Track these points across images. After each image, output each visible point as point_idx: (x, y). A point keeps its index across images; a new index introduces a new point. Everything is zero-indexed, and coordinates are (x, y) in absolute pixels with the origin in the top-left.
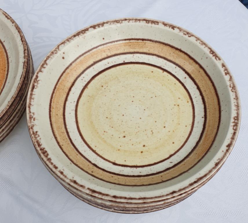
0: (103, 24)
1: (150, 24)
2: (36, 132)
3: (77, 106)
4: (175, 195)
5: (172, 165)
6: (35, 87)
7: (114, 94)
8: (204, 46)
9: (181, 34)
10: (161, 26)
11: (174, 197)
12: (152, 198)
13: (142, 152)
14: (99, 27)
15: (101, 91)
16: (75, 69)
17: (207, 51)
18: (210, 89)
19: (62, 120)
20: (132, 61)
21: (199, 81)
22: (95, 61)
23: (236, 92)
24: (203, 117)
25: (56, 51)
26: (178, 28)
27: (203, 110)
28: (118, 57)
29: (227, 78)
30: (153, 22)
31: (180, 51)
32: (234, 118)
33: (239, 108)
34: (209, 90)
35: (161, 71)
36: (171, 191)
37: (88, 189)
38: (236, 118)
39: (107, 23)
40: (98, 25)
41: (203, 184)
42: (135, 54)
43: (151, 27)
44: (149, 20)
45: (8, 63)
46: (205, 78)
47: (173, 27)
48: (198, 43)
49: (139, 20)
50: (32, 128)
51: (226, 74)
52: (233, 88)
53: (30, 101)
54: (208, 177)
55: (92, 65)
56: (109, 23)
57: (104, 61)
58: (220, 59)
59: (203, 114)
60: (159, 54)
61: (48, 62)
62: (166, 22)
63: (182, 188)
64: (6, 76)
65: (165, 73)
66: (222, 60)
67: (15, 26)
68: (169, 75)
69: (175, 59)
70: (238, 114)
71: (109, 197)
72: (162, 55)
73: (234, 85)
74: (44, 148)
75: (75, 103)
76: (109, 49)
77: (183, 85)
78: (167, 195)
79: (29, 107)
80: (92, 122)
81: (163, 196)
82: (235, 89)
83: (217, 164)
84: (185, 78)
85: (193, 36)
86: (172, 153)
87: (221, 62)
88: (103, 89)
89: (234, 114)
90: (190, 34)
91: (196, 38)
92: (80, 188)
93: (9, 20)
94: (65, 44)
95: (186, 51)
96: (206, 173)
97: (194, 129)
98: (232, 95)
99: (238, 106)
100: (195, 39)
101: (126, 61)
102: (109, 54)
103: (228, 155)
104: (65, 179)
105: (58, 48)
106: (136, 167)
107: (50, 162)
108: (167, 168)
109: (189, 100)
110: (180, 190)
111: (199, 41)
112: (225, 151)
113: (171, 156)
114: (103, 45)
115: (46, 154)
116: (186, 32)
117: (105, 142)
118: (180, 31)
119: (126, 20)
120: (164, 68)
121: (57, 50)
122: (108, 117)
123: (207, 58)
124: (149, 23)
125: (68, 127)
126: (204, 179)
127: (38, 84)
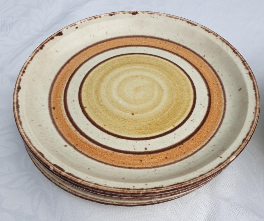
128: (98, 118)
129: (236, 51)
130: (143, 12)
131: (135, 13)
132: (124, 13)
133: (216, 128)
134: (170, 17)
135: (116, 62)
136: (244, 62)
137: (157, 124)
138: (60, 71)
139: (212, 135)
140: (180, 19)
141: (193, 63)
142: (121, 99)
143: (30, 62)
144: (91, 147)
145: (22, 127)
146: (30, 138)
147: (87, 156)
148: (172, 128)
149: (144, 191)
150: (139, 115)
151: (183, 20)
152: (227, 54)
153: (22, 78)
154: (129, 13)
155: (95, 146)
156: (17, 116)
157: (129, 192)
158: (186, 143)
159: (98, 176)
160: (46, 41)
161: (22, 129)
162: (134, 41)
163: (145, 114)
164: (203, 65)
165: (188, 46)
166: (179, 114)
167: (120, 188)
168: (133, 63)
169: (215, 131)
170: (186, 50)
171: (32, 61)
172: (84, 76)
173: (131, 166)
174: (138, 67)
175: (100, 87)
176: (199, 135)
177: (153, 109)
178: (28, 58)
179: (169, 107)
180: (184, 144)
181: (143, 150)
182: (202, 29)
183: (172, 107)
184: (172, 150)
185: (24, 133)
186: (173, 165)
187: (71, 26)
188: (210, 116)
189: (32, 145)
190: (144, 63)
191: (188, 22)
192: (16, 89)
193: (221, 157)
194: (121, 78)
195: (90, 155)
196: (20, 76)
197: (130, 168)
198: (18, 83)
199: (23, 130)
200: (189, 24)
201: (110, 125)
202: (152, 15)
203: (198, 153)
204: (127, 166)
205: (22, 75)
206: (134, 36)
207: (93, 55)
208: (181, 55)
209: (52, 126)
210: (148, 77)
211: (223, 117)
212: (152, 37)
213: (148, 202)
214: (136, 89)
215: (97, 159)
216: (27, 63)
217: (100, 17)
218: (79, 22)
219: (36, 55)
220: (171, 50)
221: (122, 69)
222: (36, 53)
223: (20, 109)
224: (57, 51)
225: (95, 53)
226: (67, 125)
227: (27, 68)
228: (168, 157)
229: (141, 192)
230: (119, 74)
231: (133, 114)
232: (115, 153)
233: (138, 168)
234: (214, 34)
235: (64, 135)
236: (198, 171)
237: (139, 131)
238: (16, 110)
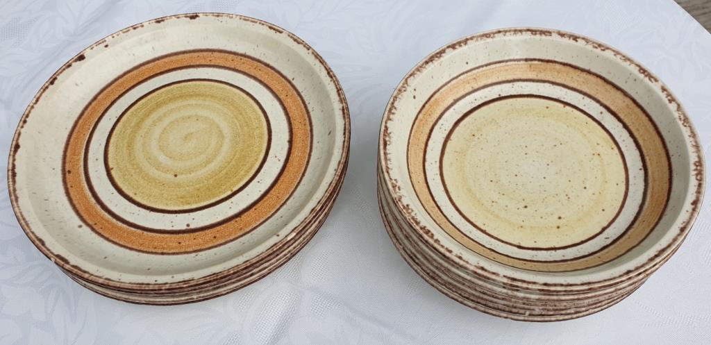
0: (466, 41)
1: (538, 36)
2: (408, 205)
3: (441, 168)
4: (632, 275)
5: (609, 242)
6: (388, 143)
7: (495, 146)
8: (628, 63)
9: (590, 47)
10: (555, 37)
11: (630, 278)
12: (599, 282)
13: (558, 227)
14: (461, 46)
15: (474, 143)
16: (429, 112)
17: (635, 70)
18: (646, 126)
19: (427, 190)
20: (512, 94)
21: (625, 116)
22: (455, 98)
23: (690, 127)
24: (641, 169)
25: (404, 87)
26: (583, 39)
27: (639, 158)
28: (489, 88)
29: (673, 107)
30: (543, 32)
31: (589, 72)
32: (695, 164)
33: (700, 148)
34: (643, 128)
35: (561, 105)
36: (625, 271)
37: (504, 276)
38: (697, 164)
39: (471, 39)
40: (459, 43)
41: (666, 259)
42: (515, 83)
43: (540, 40)
44: (536, 29)
45: (308, 112)
46: (635, 111)
47: (575, 38)
48: (618, 59)
49: (521, 31)
50: (399, 201)
51: (670, 101)
52: (684, 120)
53: (386, 163)
54: (673, 247)
55: (452, 105)
56: (475, 39)
57: (468, 97)
58: (656, 80)
59: (640, 164)
60: (553, 80)
61: (395, 104)
62: (563, 30)
63: (639, 265)
64: (309, 133)
65: (568, 108)
66: (660, 82)
67: (313, 53)
68: (575, 111)
69: (581, 85)
70: (699, 157)
71: (537, 285)
72: (558, 81)
73: (685, 116)
74: (425, 227)
75: (438, 164)
76: (475, 78)
77: (600, 124)
78: (620, 276)
79: (388, 172)
80: (470, 190)
81: (614, 278)
82: (688, 123)
83: (682, 230)
84: (601, 113)
85: (608, 48)
86: (605, 224)
87: (660, 84)
88: (476, 138)
89: (693, 158)
90: (603, 46)
91: (614, 51)
92: (493, 277)
93: (301, 46)
94: (415, 76)
95: (599, 73)
96: (668, 243)
97: (630, 187)
98: (686, 132)
99: (697, 146)
100: (613, 53)
101: (503, 95)
102: (476, 86)
103: (696, 215)
104: (468, 266)
105: (407, 83)
106: (555, 249)
107: (439, 244)
108: (602, 246)
109: (614, 146)
110: (637, 269)
111: (619, 56)
112: (690, 210)
113: (604, 229)
114: (467, 72)
115: (430, 234)
116: (596, 43)
117: (497, 216)
118: (587, 43)
119: (499, 32)
120: (565, 100)
121: (406, 85)
122: (494, 180)
123: (635, 80)
124: (536, 34)
125: (436, 199)
126: (669, 251)
127: (390, 137)
128: (127, 183)
129: (331, 73)
130: (206, 14)
131: (194, 17)
132: (178, 18)
133: (290, 192)
134: (245, 20)
135: (164, 95)
136: (339, 90)
137: (208, 189)
138: (82, 114)
139: (283, 202)
140: (260, 23)
141: (276, 91)
142: (162, 153)
143: (35, 106)
144: (114, 226)
145: (17, 205)
146: (27, 219)
147: (107, 239)
148: (229, 193)
149: (167, 286)
150: (184, 176)
151: (263, 24)
152: (319, 77)
153: (23, 131)
154: (186, 17)
155: (120, 224)
156: (11, 188)
157: (147, 288)
158: (245, 214)
159: (114, 267)
160: (60, 71)
161: (18, 207)
162: (195, 59)
163: (193, 174)
164: (290, 93)
165: (272, 64)
166: (242, 173)
167: (138, 284)
168: (187, 96)
169: (288, 196)
170: (269, 69)
171: (38, 103)
172: (115, 120)
173: (165, 251)
174: (193, 101)
175: (135, 137)
176: (265, 203)
177: (206, 166)
178: (32, 99)
179: (229, 163)
180: (243, 216)
181: (184, 227)
182: (289, 38)
183: (233, 162)
184: (224, 225)
185: (21, 213)
186: (222, 247)
187: (98, 43)
188: (285, 173)
189: (30, 229)
190: (203, 95)
191: (270, 28)
192: (13, 149)
193: (278, 236)
194: (166, 121)
195: (111, 238)
196: (19, 128)
197: (163, 254)
198: (15, 139)
199: (20, 209)
200: (272, 30)
201: (143, 193)
202: (220, 18)
203: (258, 229)
204: (160, 251)
205: (22, 127)
206: (194, 51)
207: (132, 84)
208: (260, 78)
209: (65, 199)
210: (206, 118)
211: (303, 175)
212: (221, 51)
213: (187, 300)
214: (186, 138)
215: (121, 243)
216: (29, 108)
217: (142, 26)
218: (110, 37)
219: (44, 95)
220: (247, 71)
221: (171, 106)
222: (44, 90)
223: (17, 178)
224: (77, 85)
225: (135, 82)
226: (85, 196)
227: (30, 115)
228: (218, 235)
229: (163, 288)
230: (164, 115)
231: (176, 176)
232: (145, 233)
233: (174, 254)
234: (305, 46)
235: (80, 211)
236: (245, 255)
237: (181, 200)
238: (11, 180)
